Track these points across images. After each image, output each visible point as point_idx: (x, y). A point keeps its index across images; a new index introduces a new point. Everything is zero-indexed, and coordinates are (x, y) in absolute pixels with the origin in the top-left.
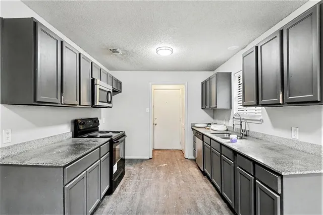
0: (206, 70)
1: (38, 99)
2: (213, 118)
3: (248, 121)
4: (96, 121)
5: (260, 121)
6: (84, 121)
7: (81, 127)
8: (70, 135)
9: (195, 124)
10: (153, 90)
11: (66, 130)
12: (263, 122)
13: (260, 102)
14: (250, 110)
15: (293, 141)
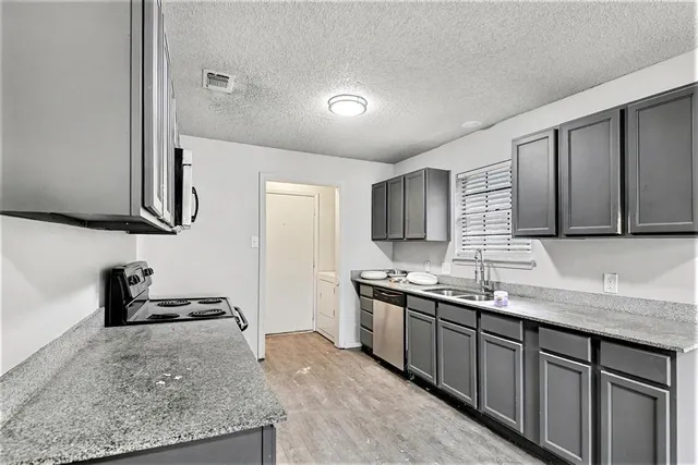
2: (393, 259)
3: (495, 265)
4: (148, 272)
5: (529, 264)
8: (103, 318)
9: (361, 272)
12: (535, 265)
13: (566, 230)
14: (518, 244)
15: (608, 297)
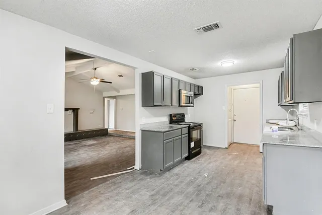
0: (277, 68)
1: (155, 104)
4: (183, 115)
6: (175, 115)
7: (174, 118)
8: (168, 122)
9: (269, 120)
10: (232, 89)
11: (166, 119)
12: (307, 116)
